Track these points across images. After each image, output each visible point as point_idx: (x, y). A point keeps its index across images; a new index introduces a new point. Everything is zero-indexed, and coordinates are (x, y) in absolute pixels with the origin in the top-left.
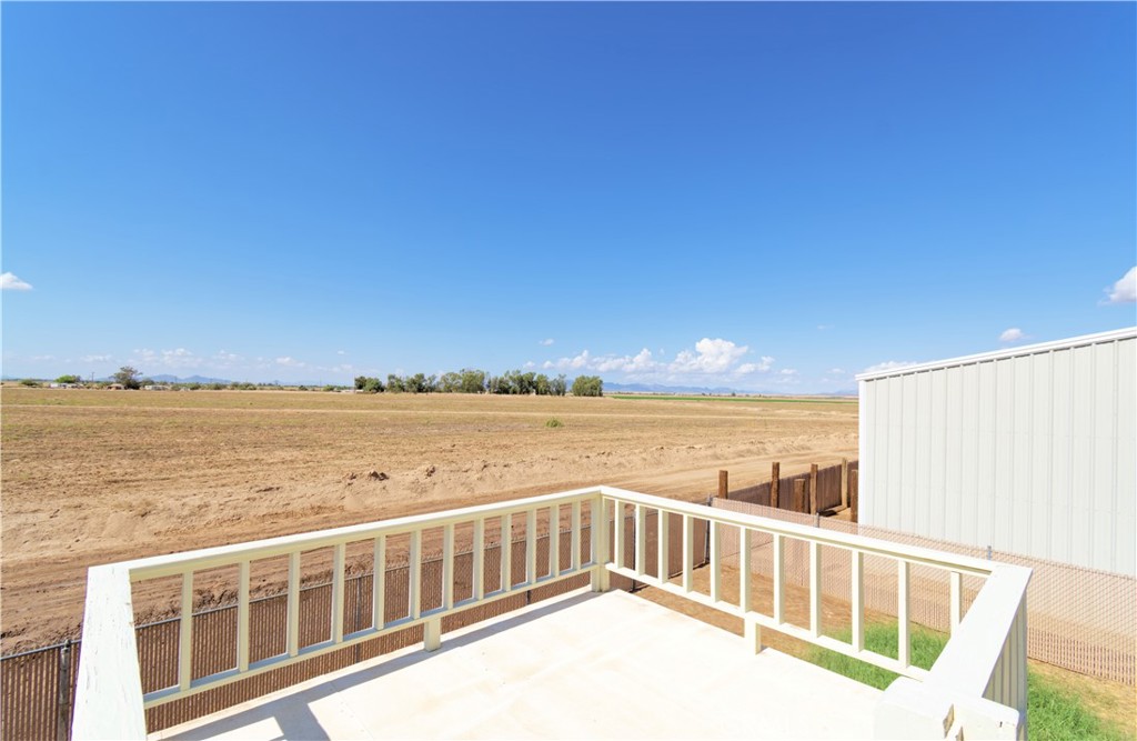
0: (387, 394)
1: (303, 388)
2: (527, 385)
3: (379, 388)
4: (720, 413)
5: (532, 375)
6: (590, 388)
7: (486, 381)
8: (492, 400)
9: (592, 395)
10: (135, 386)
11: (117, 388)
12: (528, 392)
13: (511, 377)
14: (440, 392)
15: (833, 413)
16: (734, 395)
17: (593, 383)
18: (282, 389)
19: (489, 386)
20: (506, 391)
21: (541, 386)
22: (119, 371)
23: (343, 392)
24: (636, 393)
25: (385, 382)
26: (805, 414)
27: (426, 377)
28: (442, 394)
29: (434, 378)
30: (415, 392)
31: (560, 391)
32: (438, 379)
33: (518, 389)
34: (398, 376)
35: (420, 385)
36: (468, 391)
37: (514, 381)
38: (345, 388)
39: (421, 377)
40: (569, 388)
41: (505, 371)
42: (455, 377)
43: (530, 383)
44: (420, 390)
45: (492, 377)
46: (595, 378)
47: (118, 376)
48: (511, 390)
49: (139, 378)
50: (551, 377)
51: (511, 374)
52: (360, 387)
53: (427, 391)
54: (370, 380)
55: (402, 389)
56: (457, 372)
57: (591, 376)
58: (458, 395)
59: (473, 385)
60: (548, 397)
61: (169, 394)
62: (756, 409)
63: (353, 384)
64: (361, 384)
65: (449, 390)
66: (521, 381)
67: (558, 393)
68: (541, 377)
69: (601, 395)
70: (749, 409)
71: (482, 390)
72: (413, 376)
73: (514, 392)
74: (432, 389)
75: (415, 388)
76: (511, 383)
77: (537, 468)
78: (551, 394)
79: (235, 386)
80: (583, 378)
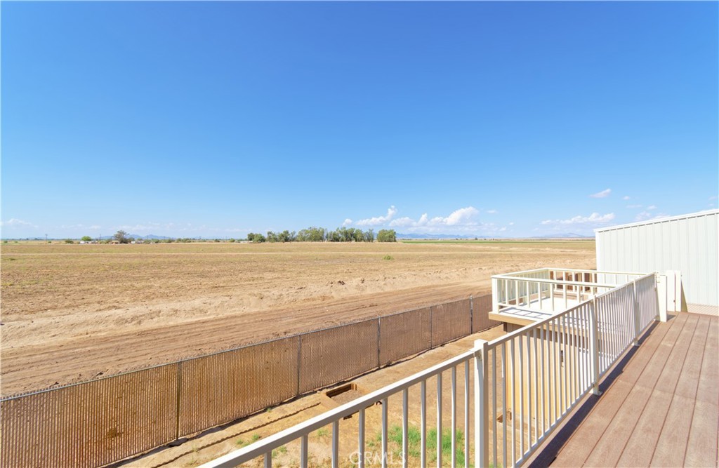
0: (267, 243)
1: (217, 241)
2: (350, 236)
3: (263, 240)
4: (475, 250)
5: (353, 229)
6: (389, 237)
7: (325, 234)
8: (328, 245)
9: (390, 241)
10: (124, 241)
11: (116, 243)
12: (351, 240)
13: (340, 232)
14: (298, 241)
15: (547, 249)
16: (476, 239)
17: (390, 234)
18: (205, 241)
19: (327, 237)
20: (337, 240)
21: (358, 236)
22: (117, 233)
23: (242, 242)
24: (414, 240)
25: (266, 236)
26: (529, 250)
27: (290, 233)
28: (300, 243)
29: (294, 233)
30: (283, 242)
31: (370, 239)
32: (297, 234)
33: (345, 239)
34: (273, 232)
35: (286, 237)
36: (315, 240)
37: (342, 233)
38: (241, 240)
39: (287, 232)
40: (375, 238)
41: (336, 228)
42: (307, 232)
43: (352, 235)
44: (287, 240)
45: (329, 231)
46: (391, 231)
47: (116, 236)
48: (340, 239)
49: (128, 237)
50: (365, 231)
51: (340, 229)
52: (251, 240)
53: (290, 241)
54: (257, 235)
55: (276, 240)
56: (307, 229)
57: (388, 229)
58: (309, 243)
59: (317, 236)
60: (362, 243)
61: (144, 246)
62: (497, 248)
63: (247, 237)
64: (251, 237)
65: (303, 240)
66: (346, 233)
67: (369, 240)
68: (358, 230)
69: (395, 241)
70: (492, 248)
71: (321, 239)
72: (282, 232)
73: (342, 241)
74: (293, 240)
75: (283, 239)
76: (340, 235)
77: (408, 279)
78: (364, 241)
79: (179, 240)
80: (383, 231)
